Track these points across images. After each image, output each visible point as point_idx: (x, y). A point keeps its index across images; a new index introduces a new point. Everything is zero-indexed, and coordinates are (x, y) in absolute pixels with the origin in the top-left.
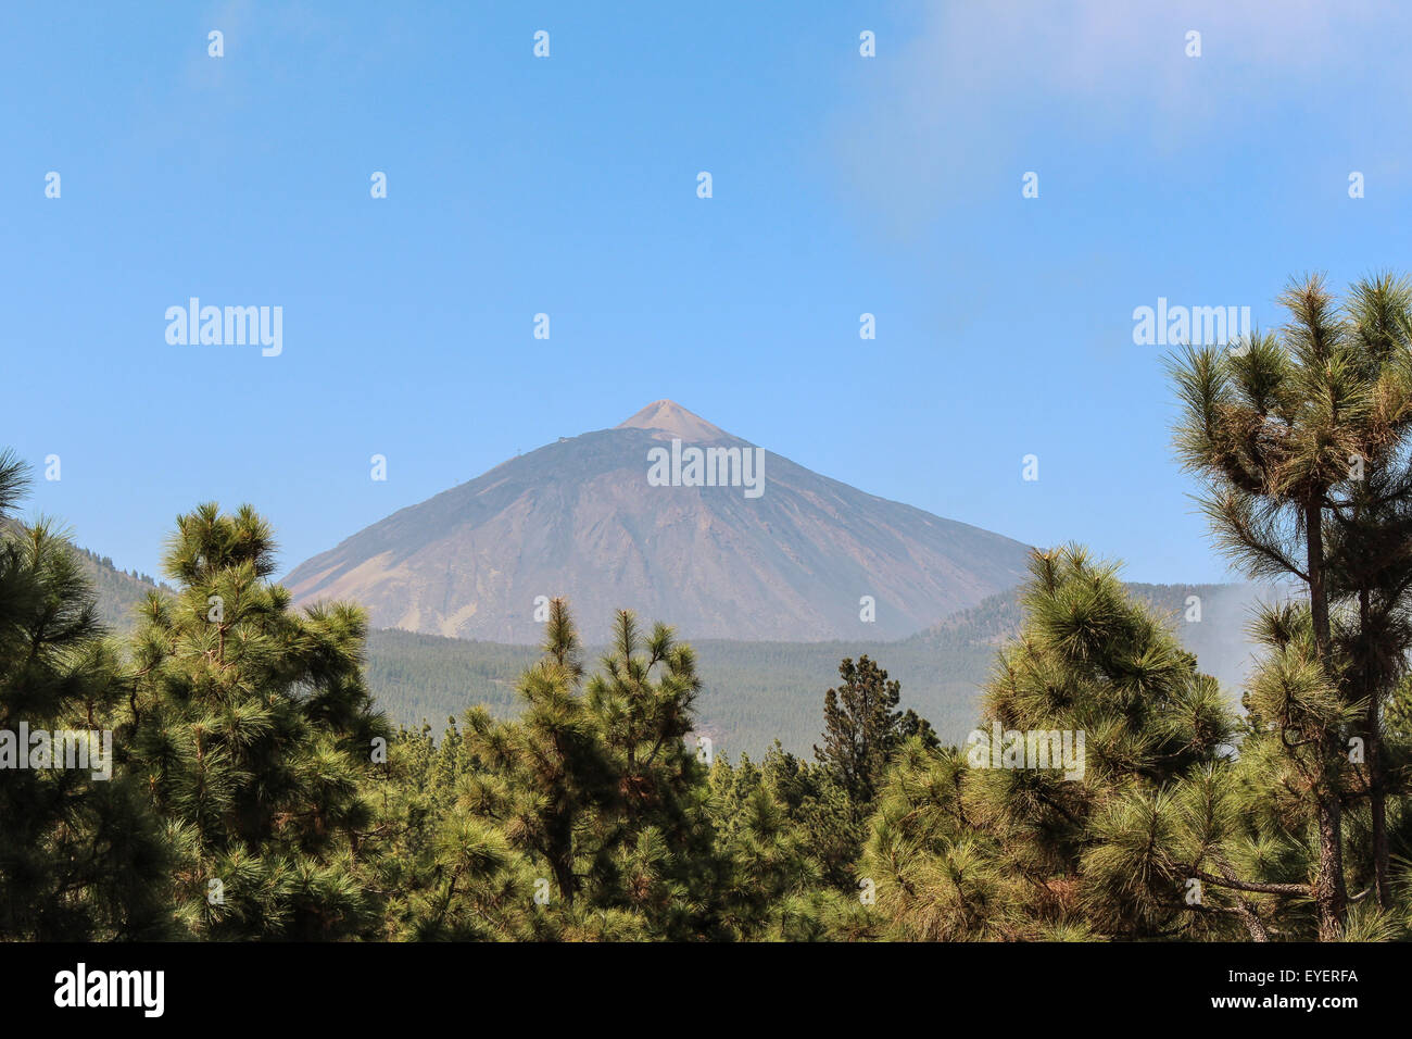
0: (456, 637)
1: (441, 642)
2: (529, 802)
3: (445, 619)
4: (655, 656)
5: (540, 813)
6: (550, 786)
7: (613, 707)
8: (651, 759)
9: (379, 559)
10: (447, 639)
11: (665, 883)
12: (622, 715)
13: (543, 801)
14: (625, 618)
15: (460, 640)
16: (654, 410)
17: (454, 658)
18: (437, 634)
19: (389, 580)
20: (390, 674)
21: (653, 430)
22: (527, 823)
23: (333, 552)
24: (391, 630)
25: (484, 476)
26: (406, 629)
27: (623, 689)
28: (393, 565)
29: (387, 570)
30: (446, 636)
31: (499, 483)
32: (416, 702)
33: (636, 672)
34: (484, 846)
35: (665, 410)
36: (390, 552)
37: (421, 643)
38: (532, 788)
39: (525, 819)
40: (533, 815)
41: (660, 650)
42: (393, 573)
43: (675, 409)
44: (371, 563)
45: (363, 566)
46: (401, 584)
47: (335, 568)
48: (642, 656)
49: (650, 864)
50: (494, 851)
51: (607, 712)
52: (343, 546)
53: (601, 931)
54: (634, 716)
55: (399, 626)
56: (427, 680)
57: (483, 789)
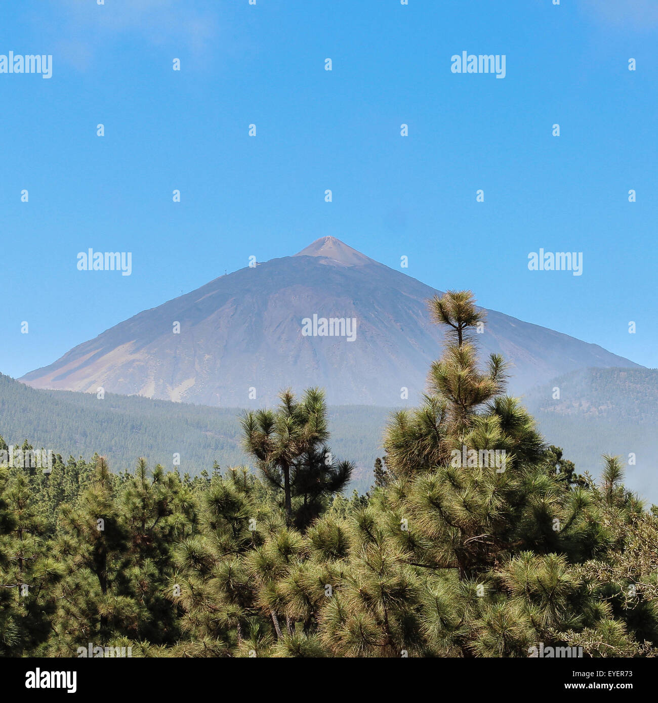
0: (180, 401)
1: (170, 405)
2: (86, 548)
3: (173, 389)
4: (155, 479)
5: (90, 554)
6: (96, 541)
7: (134, 504)
8: (153, 526)
9: (127, 346)
10: (173, 403)
11: (156, 584)
12: (137, 507)
13: (92, 548)
14: (142, 461)
15: (182, 403)
16: (322, 243)
17: (178, 417)
18: (167, 399)
19: (134, 361)
20: (133, 427)
21: (320, 257)
22: (84, 558)
23: (95, 341)
24: (134, 396)
25: (200, 289)
26: (144, 396)
27: (139, 495)
28: (137, 350)
29: (131, 354)
30: (173, 401)
31: (210, 294)
32: (151, 447)
33: (146, 487)
34: (54, 569)
35: (329, 244)
36: (135, 341)
37: (155, 406)
38: (88, 542)
39: (83, 556)
40: (86, 554)
41: (157, 477)
42: (136, 356)
43: (336, 243)
44: (121, 349)
45: (116, 350)
46: (142, 364)
47: (96, 351)
48: (149, 480)
49: (148, 575)
50: (58, 571)
51: (131, 506)
52: (101, 337)
53: (115, 606)
54: (144, 508)
55: (140, 393)
56: (158, 432)
57: (65, 542)
